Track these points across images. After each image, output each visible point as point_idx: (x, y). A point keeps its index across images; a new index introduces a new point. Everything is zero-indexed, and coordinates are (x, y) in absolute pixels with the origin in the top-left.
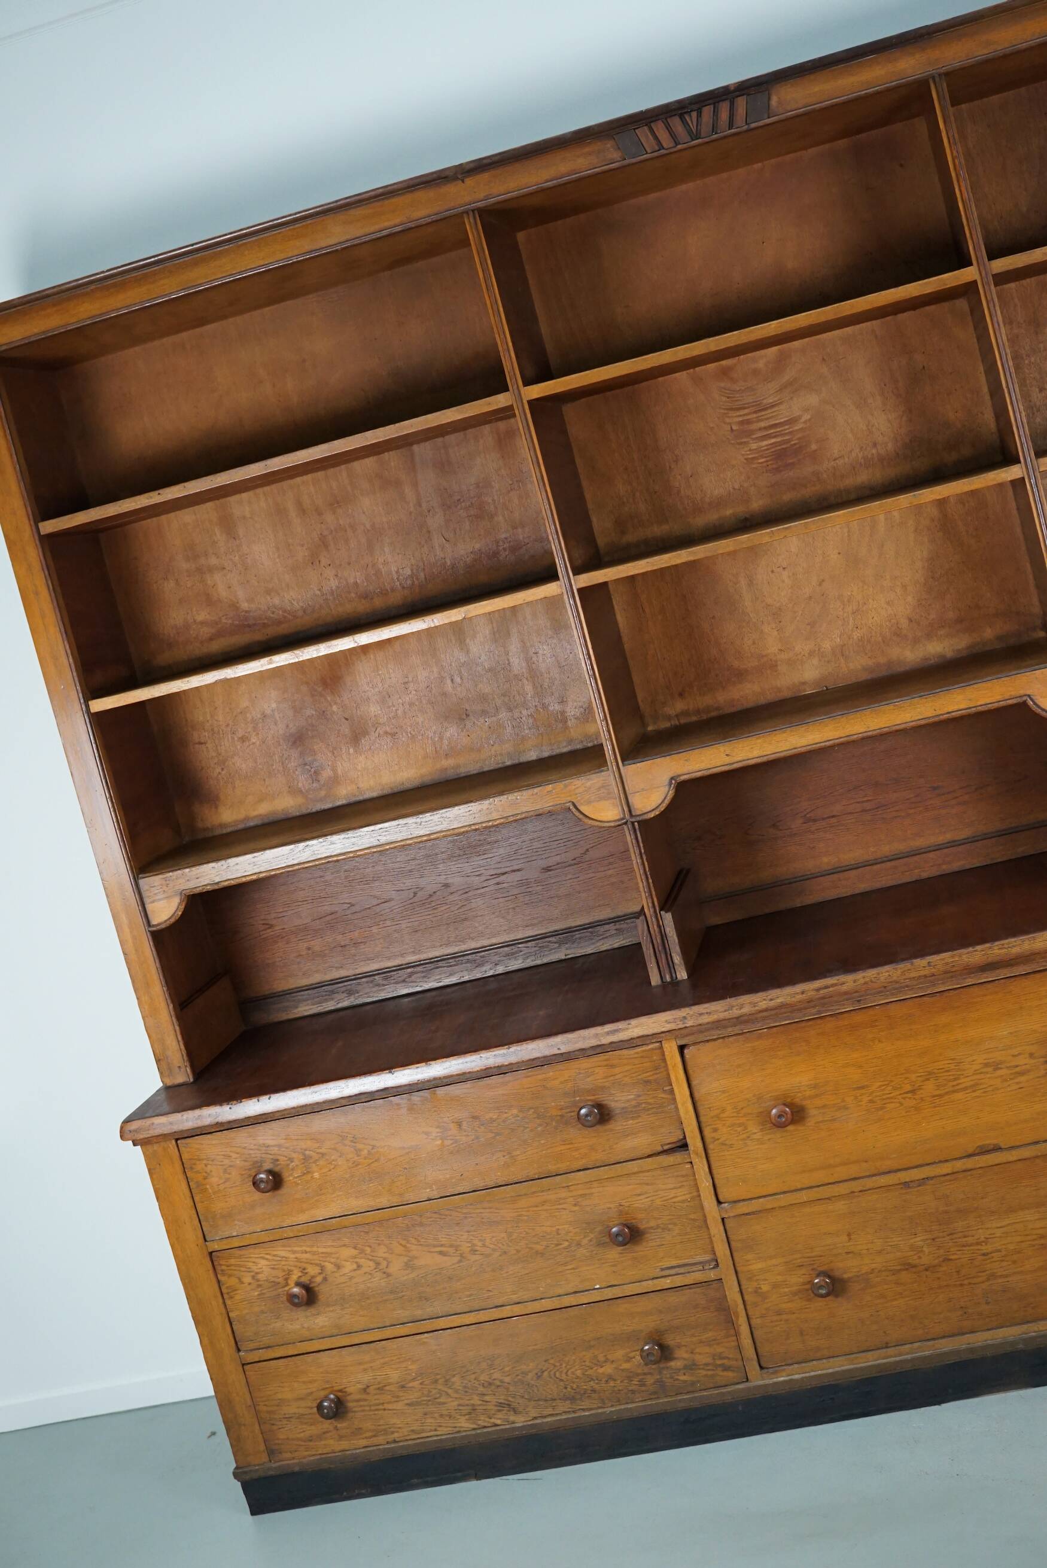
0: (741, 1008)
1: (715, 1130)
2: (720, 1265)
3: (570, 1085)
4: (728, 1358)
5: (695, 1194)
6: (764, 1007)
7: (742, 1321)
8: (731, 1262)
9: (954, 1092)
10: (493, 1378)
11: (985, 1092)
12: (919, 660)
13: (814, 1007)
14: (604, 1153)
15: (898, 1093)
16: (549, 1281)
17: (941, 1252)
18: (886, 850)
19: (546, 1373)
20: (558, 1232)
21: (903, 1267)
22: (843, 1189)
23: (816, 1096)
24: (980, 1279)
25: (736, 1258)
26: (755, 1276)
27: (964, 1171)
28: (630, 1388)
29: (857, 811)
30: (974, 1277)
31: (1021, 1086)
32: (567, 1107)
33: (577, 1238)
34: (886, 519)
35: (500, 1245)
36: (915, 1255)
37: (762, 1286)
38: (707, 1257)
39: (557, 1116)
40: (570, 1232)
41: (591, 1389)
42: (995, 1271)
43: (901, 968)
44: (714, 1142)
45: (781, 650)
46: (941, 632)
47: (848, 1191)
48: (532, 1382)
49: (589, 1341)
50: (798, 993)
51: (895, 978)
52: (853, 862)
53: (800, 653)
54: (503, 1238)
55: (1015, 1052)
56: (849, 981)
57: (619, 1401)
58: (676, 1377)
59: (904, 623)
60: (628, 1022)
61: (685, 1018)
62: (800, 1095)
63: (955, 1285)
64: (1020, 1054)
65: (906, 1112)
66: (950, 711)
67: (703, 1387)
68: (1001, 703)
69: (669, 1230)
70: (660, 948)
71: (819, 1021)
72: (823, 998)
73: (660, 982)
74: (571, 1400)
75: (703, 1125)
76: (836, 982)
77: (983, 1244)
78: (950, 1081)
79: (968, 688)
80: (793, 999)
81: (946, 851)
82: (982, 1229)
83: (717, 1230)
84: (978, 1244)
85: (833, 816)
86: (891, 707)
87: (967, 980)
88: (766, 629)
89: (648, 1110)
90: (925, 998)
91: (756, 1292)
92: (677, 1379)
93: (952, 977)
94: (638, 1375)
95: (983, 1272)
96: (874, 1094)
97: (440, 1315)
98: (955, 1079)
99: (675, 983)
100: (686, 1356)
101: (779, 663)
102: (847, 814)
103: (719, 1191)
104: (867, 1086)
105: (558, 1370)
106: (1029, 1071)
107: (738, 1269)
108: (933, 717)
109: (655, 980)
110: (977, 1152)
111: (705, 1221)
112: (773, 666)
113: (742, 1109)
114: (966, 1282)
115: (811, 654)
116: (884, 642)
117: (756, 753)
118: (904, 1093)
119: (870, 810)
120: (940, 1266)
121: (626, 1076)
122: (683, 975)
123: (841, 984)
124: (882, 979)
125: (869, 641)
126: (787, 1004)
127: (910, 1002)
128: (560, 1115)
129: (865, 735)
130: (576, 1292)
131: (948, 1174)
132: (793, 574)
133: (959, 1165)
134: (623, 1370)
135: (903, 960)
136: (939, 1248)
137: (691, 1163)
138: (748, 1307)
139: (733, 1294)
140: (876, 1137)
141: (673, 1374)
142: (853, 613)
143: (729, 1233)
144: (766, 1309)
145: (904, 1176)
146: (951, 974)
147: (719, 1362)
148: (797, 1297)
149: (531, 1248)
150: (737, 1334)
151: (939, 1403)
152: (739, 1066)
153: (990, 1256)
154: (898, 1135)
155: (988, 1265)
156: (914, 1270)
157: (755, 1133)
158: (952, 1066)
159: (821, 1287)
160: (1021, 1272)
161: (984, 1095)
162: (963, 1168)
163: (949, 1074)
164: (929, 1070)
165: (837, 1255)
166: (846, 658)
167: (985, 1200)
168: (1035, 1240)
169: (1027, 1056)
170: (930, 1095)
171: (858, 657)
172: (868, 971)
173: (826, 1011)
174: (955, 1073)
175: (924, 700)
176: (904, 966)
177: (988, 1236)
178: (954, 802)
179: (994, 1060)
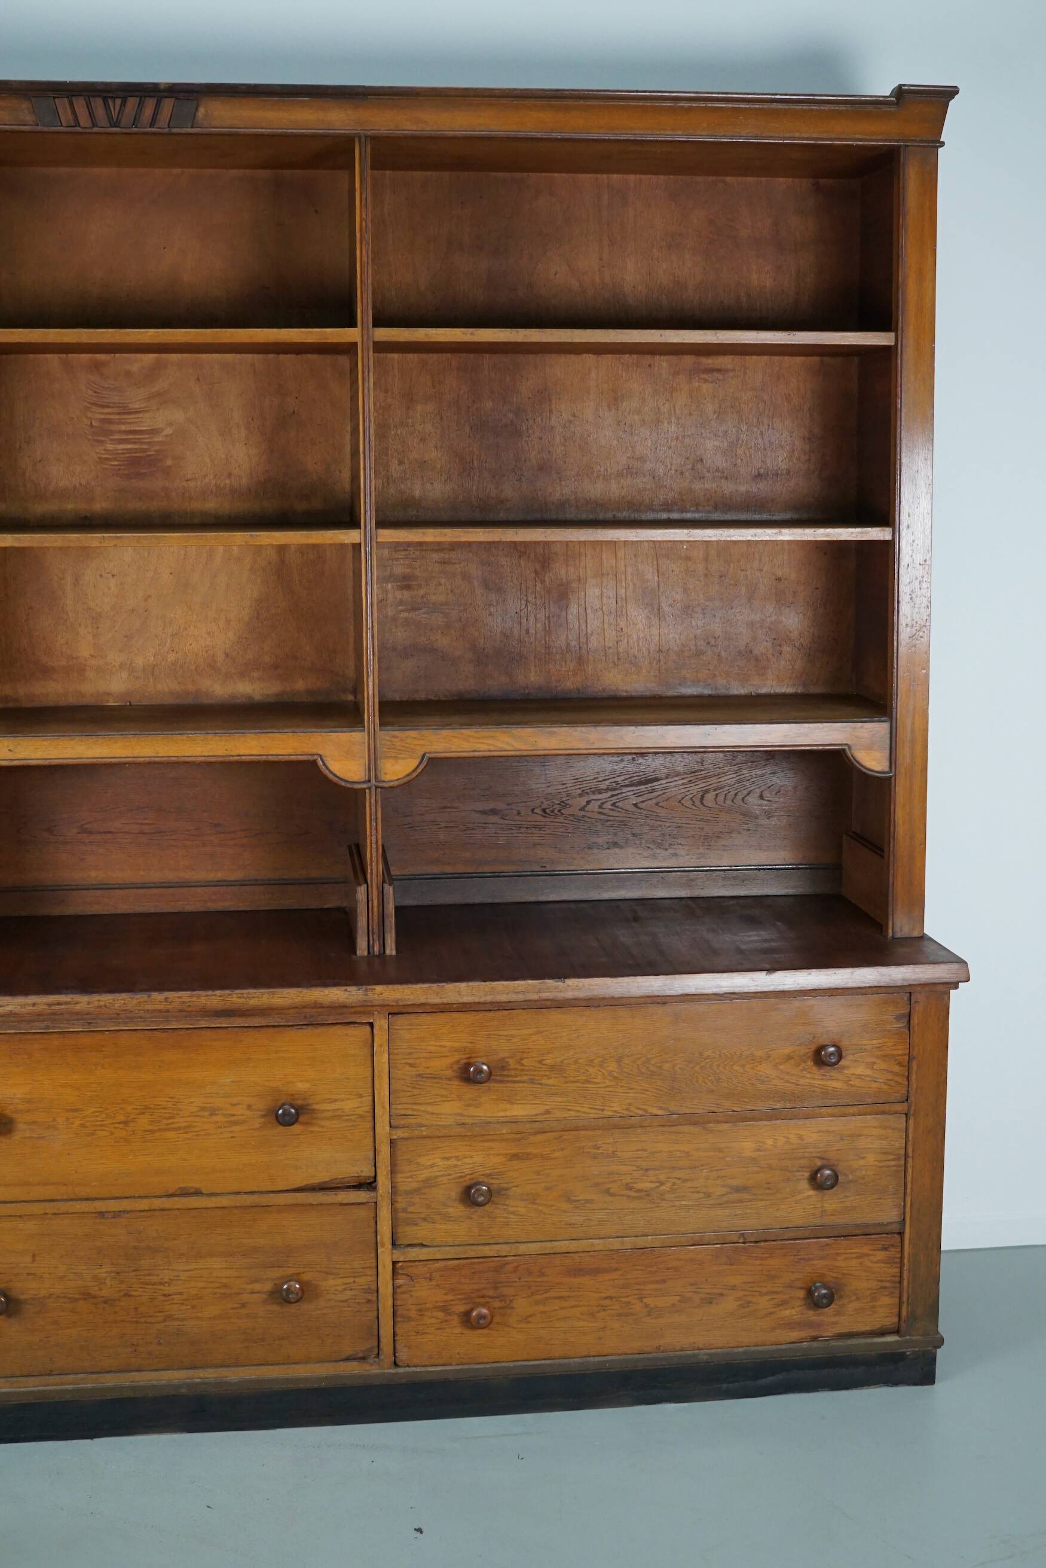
9: (166, 1129)
11: (197, 1135)
12: (227, 696)
13: (44, 1021)
15: (111, 1121)
17: (124, 1286)
18: (156, 876)
21: (81, 1296)
22: (37, 1208)
23: (28, 1111)
24: (156, 1319)
27: (162, 1210)
29: (136, 831)
30: (151, 1316)
31: (233, 1135)
34: (224, 551)
36: (96, 1286)
42: (173, 1313)
43: (137, 999)
45: (92, 656)
46: (255, 674)
47: (41, 1212)
51: (129, 1007)
52: (121, 882)
53: (111, 663)
55: (235, 1100)
56: (83, 1002)
59: (220, 657)
62: (12, 1107)
63: (130, 1322)
64: (238, 1104)
65: (115, 1142)
66: (241, 754)
68: (292, 757)
71: (46, 1037)
72: (53, 1014)
76: (70, 1000)
77: (166, 1285)
78: (165, 1118)
80: (23, 1010)
81: (213, 889)
82: (168, 1269)
84: (161, 1284)
85: (110, 833)
86: (185, 737)
87: (202, 1022)
88: (82, 631)
90: (156, 1032)
93: (186, 1016)
95: (161, 1312)
96: (87, 1119)
98: (170, 1118)
101: (88, 668)
102: (125, 833)
104: (82, 1110)
106: (244, 1122)
108: (223, 756)
110: (177, 1193)
112: (81, 670)
114: (142, 1320)
115: (122, 666)
116: (196, 670)
117: (39, 754)
118: (117, 1123)
119: (148, 833)
120: (119, 1300)
123: (75, 1004)
125: (181, 667)
126: (15, 1014)
127: (139, 1034)
129: (152, 759)
131: (144, 1211)
132: (121, 584)
133: (157, 1203)
135: (141, 991)
136: (122, 1282)
140: (81, 1162)
142: (173, 635)
145: (100, 1206)
146: (185, 1013)
151: (92, 1438)
153: (171, 1297)
154: (103, 1163)
155: (167, 1307)
156: (93, 1300)
158: (170, 1105)
160: (198, 1318)
161: (195, 1138)
162: (161, 1207)
163: (164, 1111)
164: (146, 1103)
165: (17, 1275)
166: (156, 678)
167: (176, 1242)
168: (219, 1288)
169: (244, 1106)
170: (142, 1129)
171: (168, 680)
172: (104, 995)
173: (54, 1027)
174: (171, 1111)
175: (218, 739)
176: (141, 997)
177: (172, 1278)
178: (232, 842)
179: (212, 1105)
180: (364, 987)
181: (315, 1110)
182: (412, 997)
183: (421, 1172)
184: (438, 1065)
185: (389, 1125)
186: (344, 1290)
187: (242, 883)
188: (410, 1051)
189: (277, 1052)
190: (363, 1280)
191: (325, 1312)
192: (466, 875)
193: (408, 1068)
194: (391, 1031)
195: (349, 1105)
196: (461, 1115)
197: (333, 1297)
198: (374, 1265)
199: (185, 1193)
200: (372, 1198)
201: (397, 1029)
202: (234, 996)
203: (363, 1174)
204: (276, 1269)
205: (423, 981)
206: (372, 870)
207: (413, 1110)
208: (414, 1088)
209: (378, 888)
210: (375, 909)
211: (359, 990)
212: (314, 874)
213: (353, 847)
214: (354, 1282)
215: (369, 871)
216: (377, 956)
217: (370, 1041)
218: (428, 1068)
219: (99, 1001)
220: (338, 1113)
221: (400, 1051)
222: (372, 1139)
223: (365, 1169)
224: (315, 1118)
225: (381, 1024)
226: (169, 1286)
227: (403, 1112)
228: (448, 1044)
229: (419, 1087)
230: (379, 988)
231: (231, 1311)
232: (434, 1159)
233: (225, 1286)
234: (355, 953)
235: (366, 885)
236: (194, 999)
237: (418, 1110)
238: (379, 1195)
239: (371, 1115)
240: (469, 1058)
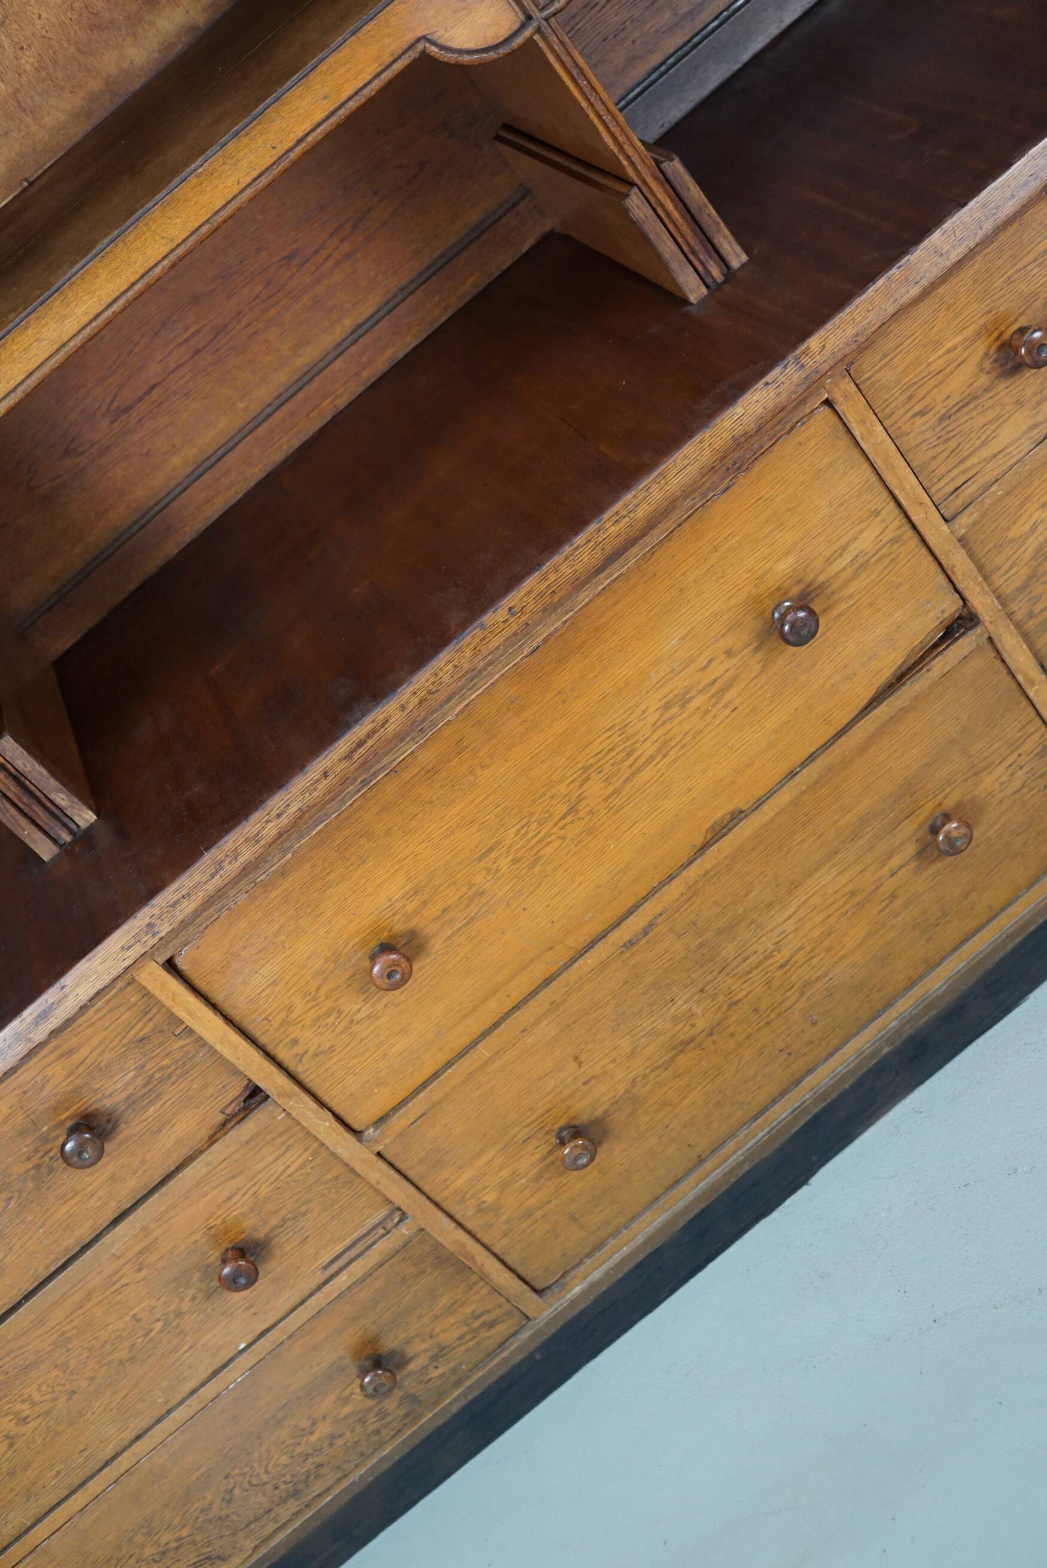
0: (236, 858)
1: (295, 1042)
2: (409, 1214)
3: (20, 1118)
4: (488, 1311)
5: (315, 1145)
6: (274, 833)
7: (483, 1258)
8: (423, 1199)
9: (635, 774)
10: (164, 1543)
11: (682, 747)
12: (156, 55)
14: (137, 1175)
15: (549, 825)
16: (164, 1384)
17: (721, 998)
18: (263, 394)
19: (236, 1491)
20: (136, 1318)
21: (674, 1053)
23: (425, 903)
24: (792, 1000)
25: (426, 1189)
26: (467, 1192)
27: (704, 874)
28: (369, 1431)
29: (187, 357)
30: (781, 1003)
31: (732, 707)
32: (36, 1151)
33: (172, 1308)
35: (59, 1388)
36: (685, 1025)
37: (484, 1198)
38: (383, 1212)
39: (28, 1171)
40: (154, 1308)
41: (314, 1466)
42: (807, 977)
43: (468, 644)
44: (300, 1060)
48: (224, 1513)
49: (275, 1416)
50: (318, 780)
51: (466, 666)
52: (222, 441)
54: (57, 1377)
55: (702, 661)
57: (362, 1454)
58: (426, 1378)
60: (57, 986)
61: (150, 925)
62: (397, 917)
63: (759, 1030)
64: (710, 662)
65: (576, 846)
66: (300, 134)
67: (470, 1366)
68: (382, 76)
69: (304, 1214)
70: (25, 800)
72: (362, 762)
73: (55, 850)
74: (292, 1496)
75: (270, 1048)
76: (371, 726)
77: (775, 953)
78: (622, 761)
79: (311, 77)
80: (315, 794)
81: (353, 349)
82: (764, 935)
83: (378, 1174)
84: (766, 958)
85: (153, 387)
86: (193, 180)
87: (581, 596)
89: (170, 1075)
91: (479, 1210)
92: (430, 1380)
94: (370, 1410)
95: (792, 987)
96: (515, 848)
97: (29, 1524)
98: (629, 755)
99: (84, 838)
100: (425, 1346)
102: (173, 371)
103: (349, 1119)
104: (498, 843)
105: (252, 1476)
106: (735, 678)
107: (437, 1199)
109: (46, 850)
110: (708, 839)
111: (353, 1171)
113: (318, 989)
114: (773, 1016)
116: (80, 51)
118: (560, 820)
119: (205, 347)
120: (727, 1018)
121: (103, 1052)
122: (88, 817)
123: (383, 725)
124: (446, 679)
125: (55, 63)
126: (310, 808)
128: (33, 1168)
129: (173, 257)
130: (215, 1374)
131: (682, 896)
133: (693, 872)
134: (345, 1418)
135: (464, 626)
136: (714, 996)
137: (284, 1110)
138: (479, 1236)
139: (449, 1236)
140: (548, 906)
141: (421, 1378)
143: (397, 1165)
144: (507, 1221)
145: (619, 936)
146: (550, 605)
147: (476, 1324)
148: (542, 1181)
149: (111, 1362)
150: (484, 1277)
151: (805, 1182)
152: (277, 933)
153: (792, 961)
154: (580, 884)
155: (794, 976)
156: (692, 1045)
157: (359, 1010)
158: (615, 739)
159: (577, 1158)
160: (843, 957)
161: (683, 751)
162: (702, 872)
163: (615, 753)
164: (580, 765)
165: (571, 1096)
166: (31, 112)
167: (751, 895)
168: (845, 903)
169: (723, 657)
170: (601, 798)
171: (52, 102)
172: (415, 679)
173: (375, 774)
174: (622, 747)
175: (245, 140)
176: (471, 638)
177: (778, 940)
178: (330, 263)
179: (675, 692)
180: (790, 358)
181: (823, 583)
182: (871, 316)
183: (1023, 549)
184: (958, 383)
185: (943, 522)
186: (1012, 774)
187: (388, 308)
188: (907, 394)
189: (716, 549)
190: (1030, 744)
191: (1003, 820)
192: (685, 49)
193: (919, 420)
194: (862, 387)
195: (868, 539)
196: (1034, 426)
197: (1002, 795)
198: (1033, 713)
199: (719, 832)
200: (981, 635)
201: (870, 378)
202: (608, 525)
203: (946, 615)
204: (907, 821)
205: (872, 278)
206: (628, 158)
207: (963, 473)
208: (947, 441)
209: (656, 179)
210: (676, 215)
211: (785, 367)
212: (475, 215)
213: (504, 134)
214: (1019, 755)
215: (625, 163)
216: (723, 283)
217: (840, 426)
218: (948, 397)
219: (415, 693)
220: (861, 560)
221: (893, 405)
222: (930, 558)
223: (944, 606)
224: (833, 593)
225: (842, 390)
226: (779, 951)
227: (952, 486)
228: (958, 339)
229: (952, 434)
230: (813, 342)
231: (881, 916)
232: (1031, 516)
233: (853, 894)
234: (686, 302)
235: (635, 189)
236: (552, 578)
237: (969, 469)
238: (987, 624)
239: (908, 526)
240: (998, 338)
